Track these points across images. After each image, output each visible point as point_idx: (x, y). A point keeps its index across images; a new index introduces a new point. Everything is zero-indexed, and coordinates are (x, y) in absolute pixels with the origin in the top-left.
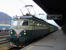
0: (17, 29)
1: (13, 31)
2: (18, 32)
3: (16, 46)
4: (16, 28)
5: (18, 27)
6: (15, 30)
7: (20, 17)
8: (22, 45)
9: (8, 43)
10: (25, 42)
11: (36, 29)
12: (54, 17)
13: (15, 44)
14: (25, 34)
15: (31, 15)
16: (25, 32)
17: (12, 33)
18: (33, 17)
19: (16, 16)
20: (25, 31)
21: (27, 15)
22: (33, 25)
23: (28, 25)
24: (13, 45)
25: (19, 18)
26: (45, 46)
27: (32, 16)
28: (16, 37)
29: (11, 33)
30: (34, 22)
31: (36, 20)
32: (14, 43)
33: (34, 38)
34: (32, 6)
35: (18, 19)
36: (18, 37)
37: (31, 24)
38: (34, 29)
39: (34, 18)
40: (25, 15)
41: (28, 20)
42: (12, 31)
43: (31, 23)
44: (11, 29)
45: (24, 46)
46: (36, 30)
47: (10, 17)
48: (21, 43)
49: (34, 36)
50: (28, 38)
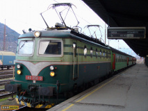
0: (32, 62)
1: (22, 67)
2: (35, 70)
3: (29, 105)
4: (31, 59)
5: (35, 58)
6: (27, 65)
7: (41, 33)
8: (44, 104)
9: (10, 98)
10: (52, 95)
11: (79, 63)
12: (126, 33)
13: (26, 101)
14: (52, 74)
15: (67, 28)
16: (53, 71)
17: (19, 72)
18: (73, 31)
19: (30, 30)
20: (52, 68)
21: (58, 27)
22: (72, 54)
23: (60, 53)
24: (22, 103)
25: (37, 34)
26: (103, 105)
27: (69, 30)
28: (29, 84)
29: (16, 72)
30: (74, 46)
31: (81, 41)
32: (25, 98)
33: (76, 84)
34: (69, 5)
35: (34, 37)
36: (34, 82)
37: (68, 50)
38: (74, 63)
39: (76, 36)
40: (52, 29)
41: (61, 40)
42: (19, 67)
43: (67, 48)
44: (17, 64)
45: (50, 106)
46: (80, 65)
47: (14, 32)
48: (41, 97)
49: (75, 79)
50: (59, 85)
